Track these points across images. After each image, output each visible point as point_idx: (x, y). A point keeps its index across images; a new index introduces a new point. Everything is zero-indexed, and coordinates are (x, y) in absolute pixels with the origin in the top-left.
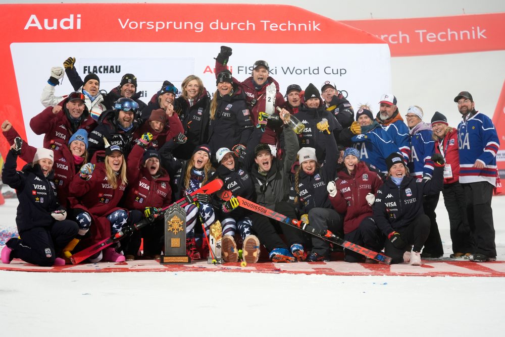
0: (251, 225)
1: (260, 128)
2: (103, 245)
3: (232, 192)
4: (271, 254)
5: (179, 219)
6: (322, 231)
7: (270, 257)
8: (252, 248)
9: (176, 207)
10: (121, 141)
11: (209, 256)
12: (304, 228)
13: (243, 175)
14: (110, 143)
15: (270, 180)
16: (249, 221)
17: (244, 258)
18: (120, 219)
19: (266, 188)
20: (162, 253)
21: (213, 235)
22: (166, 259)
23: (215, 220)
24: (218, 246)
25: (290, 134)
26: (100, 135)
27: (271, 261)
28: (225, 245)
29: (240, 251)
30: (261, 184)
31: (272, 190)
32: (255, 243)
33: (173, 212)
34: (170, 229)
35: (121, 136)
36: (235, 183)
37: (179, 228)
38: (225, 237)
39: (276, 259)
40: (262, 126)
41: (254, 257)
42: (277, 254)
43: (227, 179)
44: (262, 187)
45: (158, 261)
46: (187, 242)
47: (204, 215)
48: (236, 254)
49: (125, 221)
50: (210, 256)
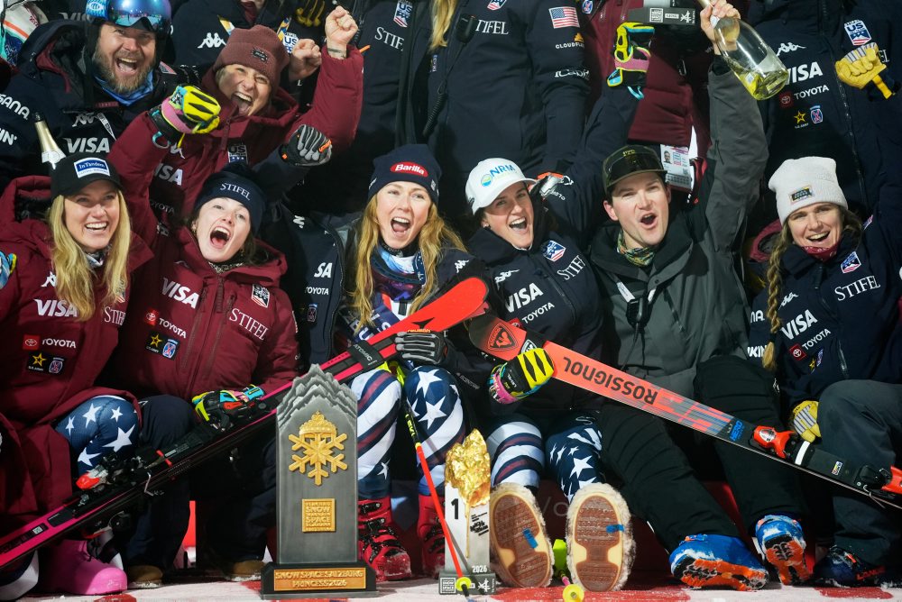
0: (598, 446)
1: (623, 86)
2: (37, 530)
3: (523, 326)
4: (678, 557)
5: (331, 428)
6: (872, 470)
7: (673, 566)
8: (602, 533)
9: (317, 383)
10: (105, 141)
11: (443, 563)
12: (799, 461)
13: (564, 262)
14: (62, 145)
15: (663, 276)
16: (590, 431)
17: (574, 574)
18: (105, 430)
19: (648, 308)
20: (267, 558)
21: (457, 483)
22: (283, 579)
23: (466, 430)
24: (478, 528)
25: (731, 99)
26: (22, 110)
27: (675, 581)
28: (505, 522)
29: (559, 544)
30: (628, 296)
31: (676, 316)
32: (612, 515)
33: (307, 401)
34: (299, 463)
35: (105, 122)
36: (535, 291)
37: (331, 459)
38: (501, 492)
39: (696, 574)
40: (630, 78)
41: (613, 568)
42: (698, 555)
43: (504, 276)
44: (632, 308)
45: (250, 585)
46: (363, 512)
47: (422, 410)
48: (543, 557)
49: (123, 439)
50: (449, 564)
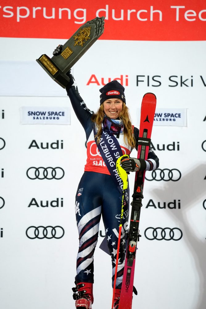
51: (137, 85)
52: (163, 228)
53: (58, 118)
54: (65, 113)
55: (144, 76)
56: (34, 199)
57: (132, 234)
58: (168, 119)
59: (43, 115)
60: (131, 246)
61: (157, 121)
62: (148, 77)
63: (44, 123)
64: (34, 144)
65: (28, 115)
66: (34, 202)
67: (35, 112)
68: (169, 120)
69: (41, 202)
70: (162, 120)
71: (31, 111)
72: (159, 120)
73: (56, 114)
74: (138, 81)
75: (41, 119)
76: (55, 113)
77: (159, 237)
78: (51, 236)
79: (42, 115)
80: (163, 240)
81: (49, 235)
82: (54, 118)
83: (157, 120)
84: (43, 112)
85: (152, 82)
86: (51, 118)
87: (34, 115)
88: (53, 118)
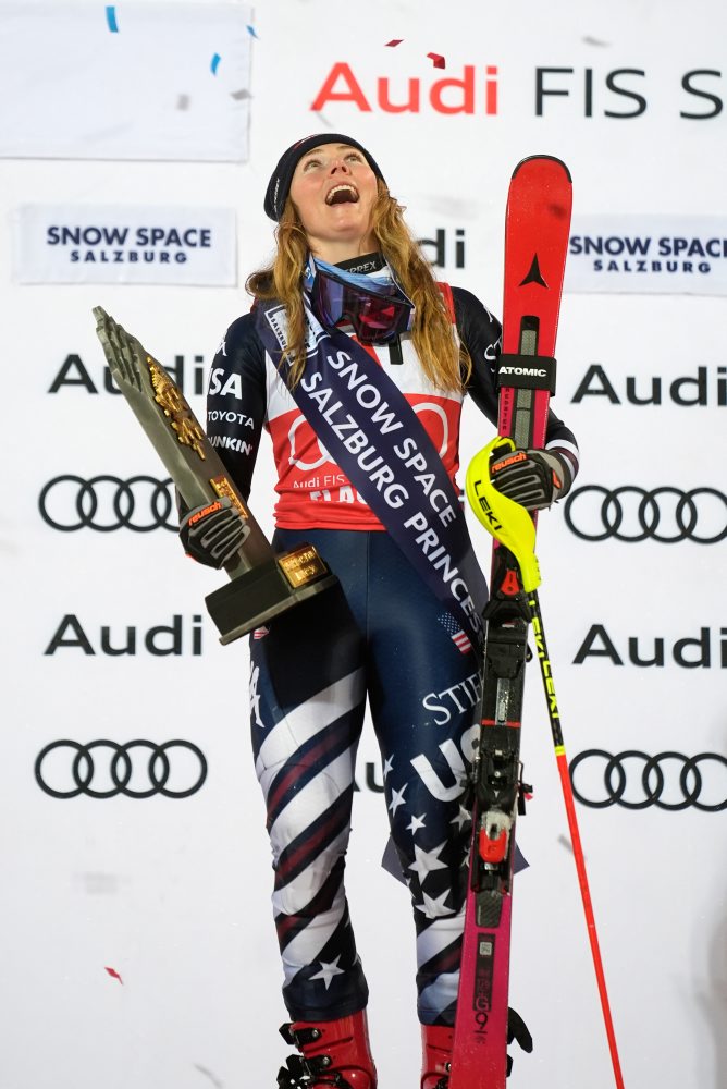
51: (539, 111)
52: (653, 754)
53: (181, 258)
54: (211, 235)
55: (570, 71)
56: (70, 620)
57: (490, 782)
58: (675, 264)
59: (115, 241)
60: (487, 833)
61: (628, 274)
62: (589, 73)
63: (121, 279)
64: (73, 373)
65: (50, 242)
66: (70, 634)
67: (78, 230)
68: (680, 267)
69: (105, 633)
70: (648, 266)
71: (61, 224)
72: (638, 266)
73: (173, 238)
74: (540, 92)
75: (104, 259)
76: (167, 233)
77: (634, 793)
78: (149, 786)
79: (110, 241)
80: (653, 808)
81: (140, 782)
82: (164, 257)
83: (627, 268)
84: (116, 232)
85: (604, 99)
86: (149, 258)
87: (76, 241)
88: (157, 257)
